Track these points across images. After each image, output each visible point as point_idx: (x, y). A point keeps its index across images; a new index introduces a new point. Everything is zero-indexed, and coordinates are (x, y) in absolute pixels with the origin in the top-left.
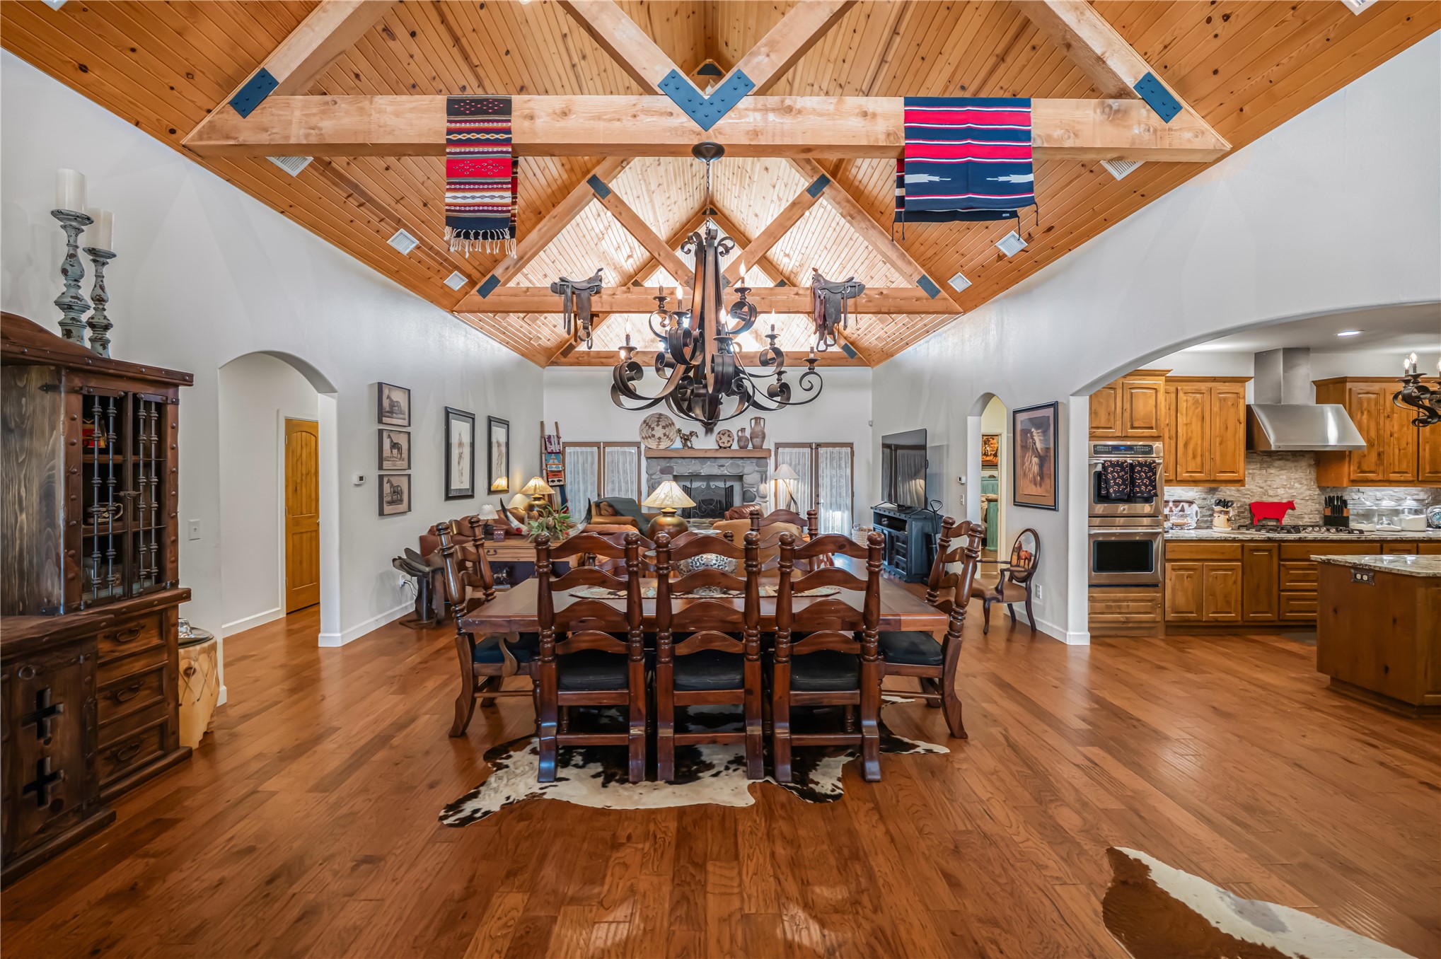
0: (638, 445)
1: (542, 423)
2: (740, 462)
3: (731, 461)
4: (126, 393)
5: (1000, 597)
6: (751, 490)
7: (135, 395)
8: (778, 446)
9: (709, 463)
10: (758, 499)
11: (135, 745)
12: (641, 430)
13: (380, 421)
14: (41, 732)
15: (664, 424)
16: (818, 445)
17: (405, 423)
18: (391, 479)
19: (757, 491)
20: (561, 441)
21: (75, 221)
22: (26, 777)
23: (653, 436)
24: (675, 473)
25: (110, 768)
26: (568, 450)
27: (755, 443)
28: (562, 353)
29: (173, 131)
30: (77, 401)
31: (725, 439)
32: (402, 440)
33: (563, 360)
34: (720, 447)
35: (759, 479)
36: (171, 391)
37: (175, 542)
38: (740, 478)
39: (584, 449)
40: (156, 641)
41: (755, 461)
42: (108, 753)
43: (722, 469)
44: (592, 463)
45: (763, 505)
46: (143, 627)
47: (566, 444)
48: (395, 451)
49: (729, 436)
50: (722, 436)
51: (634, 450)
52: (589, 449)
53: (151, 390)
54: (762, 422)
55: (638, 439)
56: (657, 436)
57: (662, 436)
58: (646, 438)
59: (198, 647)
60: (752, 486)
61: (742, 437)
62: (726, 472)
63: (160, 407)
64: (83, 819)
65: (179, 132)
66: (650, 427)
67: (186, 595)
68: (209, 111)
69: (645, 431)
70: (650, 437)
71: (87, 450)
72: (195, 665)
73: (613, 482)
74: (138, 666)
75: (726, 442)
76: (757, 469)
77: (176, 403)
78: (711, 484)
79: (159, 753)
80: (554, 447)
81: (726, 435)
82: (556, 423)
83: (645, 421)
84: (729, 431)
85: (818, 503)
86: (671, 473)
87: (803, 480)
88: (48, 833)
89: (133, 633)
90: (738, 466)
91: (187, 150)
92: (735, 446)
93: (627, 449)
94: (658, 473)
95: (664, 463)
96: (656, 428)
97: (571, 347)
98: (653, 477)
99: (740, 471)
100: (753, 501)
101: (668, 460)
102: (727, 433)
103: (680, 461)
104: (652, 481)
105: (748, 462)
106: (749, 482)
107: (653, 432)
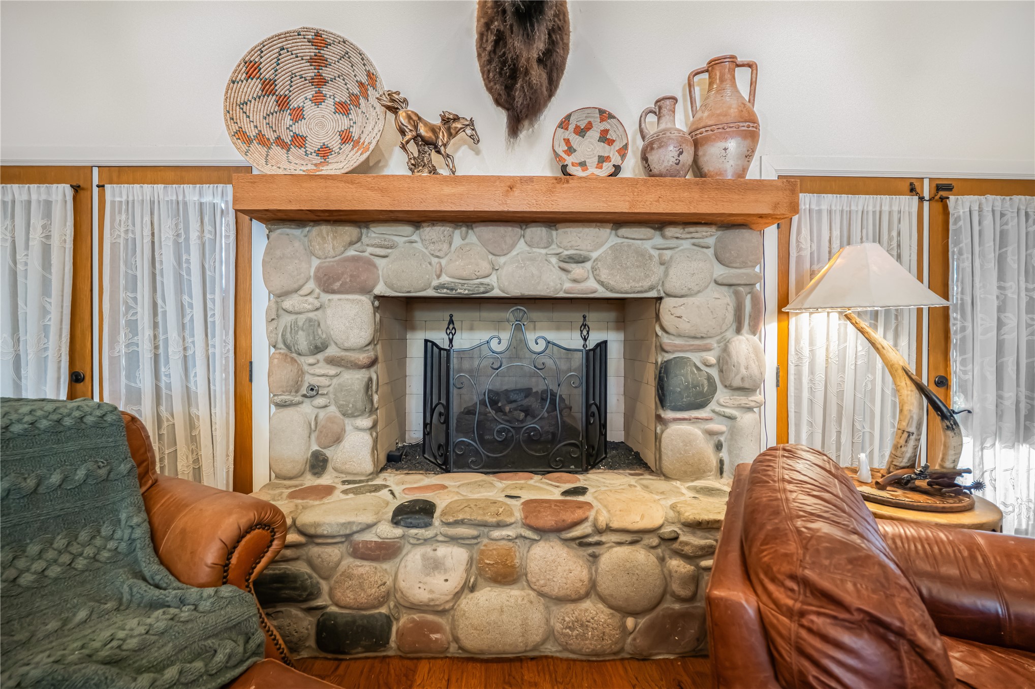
3: (610, 235)
6: (695, 358)
9: (522, 245)
10: (722, 395)
15: (343, 97)
19: (724, 363)
24: (381, 289)
35: (727, 316)
39: (18, 192)
41: (710, 236)
43: (578, 270)
45: (745, 419)
49: (604, 138)
50: (575, 140)
52: (37, 193)
54: (742, 77)
56: (314, 143)
60: (699, 339)
61: (657, 135)
62: (593, 286)
66: (283, 103)
73: (133, 326)
75: (592, 162)
76: (720, 271)
78: (530, 336)
81: (594, 134)
84: (604, 115)
86: (362, 287)
90: (643, 258)
92: (631, 167)
93: (191, 193)
94: (311, 285)
95: (330, 242)
96: (310, 110)
98: (287, 304)
99: (654, 279)
100: (701, 405)
101: (349, 232)
102: (598, 127)
103: (401, 234)
104: (287, 319)
105: (686, 244)
106: (685, 327)
107: (301, 128)
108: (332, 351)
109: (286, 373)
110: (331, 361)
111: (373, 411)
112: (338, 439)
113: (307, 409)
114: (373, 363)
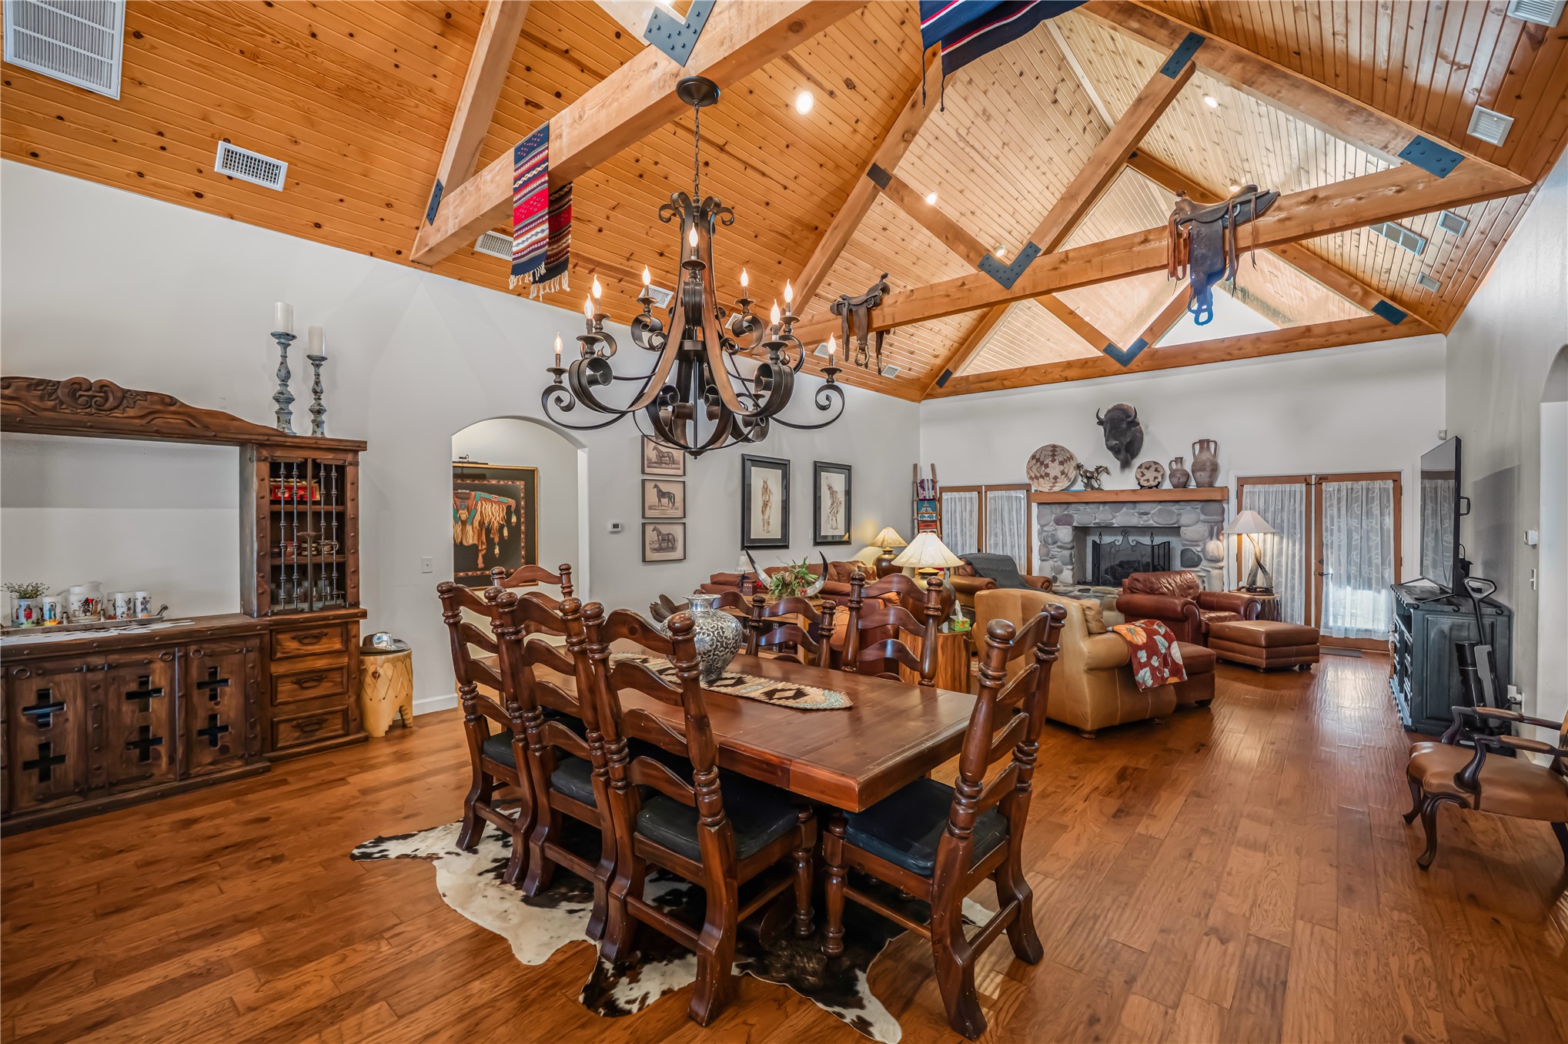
0: (1027, 487)
1: (915, 466)
2: (1175, 508)
3: (1159, 507)
4: (306, 460)
5: (1471, 800)
6: (1193, 549)
7: (314, 461)
8: (1242, 482)
9: (1124, 509)
10: (1204, 563)
11: (320, 722)
12: (1029, 469)
13: (643, 472)
14: (213, 697)
15: (1061, 459)
16: (1322, 479)
17: (680, 472)
18: (658, 526)
19: (1203, 551)
20: (938, 485)
21: (285, 339)
22: (200, 723)
23: (1047, 475)
24: (1075, 524)
25: (297, 734)
26: (945, 496)
27: (1199, 480)
28: (938, 383)
29: (399, 252)
30: (265, 468)
31: (1150, 474)
32: (676, 490)
33: (940, 390)
34: (1142, 487)
35: (1207, 534)
36: (350, 457)
37: (356, 572)
38: (1175, 530)
39: (962, 494)
40: (338, 646)
41: (1199, 506)
42: (295, 722)
43: (1145, 518)
44: (971, 512)
45: (1215, 572)
46: (326, 635)
47: (944, 489)
48: (665, 501)
49: (1156, 470)
50: (1145, 471)
51: (1022, 494)
52: (968, 495)
53: (331, 456)
54: (1212, 446)
55: (1027, 481)
56: (1052, 475)
57: (1059, 475)
58: (1037, 478)
59: (383, 657)
60: (1195, 543)
61: (1176, 470)
62: (1151, 523)
63: (341, 469)
64: (247, 764)
65: (404, 251)
66: (1042, 463)
67: (364, 615)
68: (417, 228)
69: (1034, 469)
70: (1042, 477)
71: (276, 501)
72: (381, 671)
73: (996, 535)
74: (320, 663)
75: (1152, 479)
76: (1203, 517)
77: (356, 464)
78: (1131, 539)
79: (341, 732)
80: (929, 493)
81: (1153, 469)
82: (933, 466)
83: (1033, 457)
84: (1155, 463)
85: (1322, 575)
86: (1069, 524)
87: (1291, 535)
88: (218, 766)
89: (318, 638)
90: (1171, 513)
91: (416, 263)
92: (1167, 484)
93: (1013, 493)
94: (1052, 523)
95: (1058, 511)
96: (1051, 464)
97: (948, 373)
98: (1045, 529)
99: (1174, 521)
100: (1196, 566)
101: (1065, 506)
102: (1154, 467)
103: (1081, 507)
104: (1045, 534)
105: (1189, 508)
106: (1187, 537)
107: (1048, 471)
108: (1059, 544)
109: (1044, 550)
110: (1059, 547)
111: (1072, 564)
112: (1061, 572)
113: (1051, 562)
114: (1072, 548)
